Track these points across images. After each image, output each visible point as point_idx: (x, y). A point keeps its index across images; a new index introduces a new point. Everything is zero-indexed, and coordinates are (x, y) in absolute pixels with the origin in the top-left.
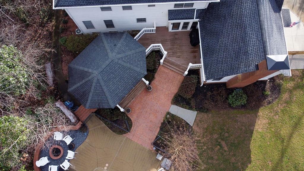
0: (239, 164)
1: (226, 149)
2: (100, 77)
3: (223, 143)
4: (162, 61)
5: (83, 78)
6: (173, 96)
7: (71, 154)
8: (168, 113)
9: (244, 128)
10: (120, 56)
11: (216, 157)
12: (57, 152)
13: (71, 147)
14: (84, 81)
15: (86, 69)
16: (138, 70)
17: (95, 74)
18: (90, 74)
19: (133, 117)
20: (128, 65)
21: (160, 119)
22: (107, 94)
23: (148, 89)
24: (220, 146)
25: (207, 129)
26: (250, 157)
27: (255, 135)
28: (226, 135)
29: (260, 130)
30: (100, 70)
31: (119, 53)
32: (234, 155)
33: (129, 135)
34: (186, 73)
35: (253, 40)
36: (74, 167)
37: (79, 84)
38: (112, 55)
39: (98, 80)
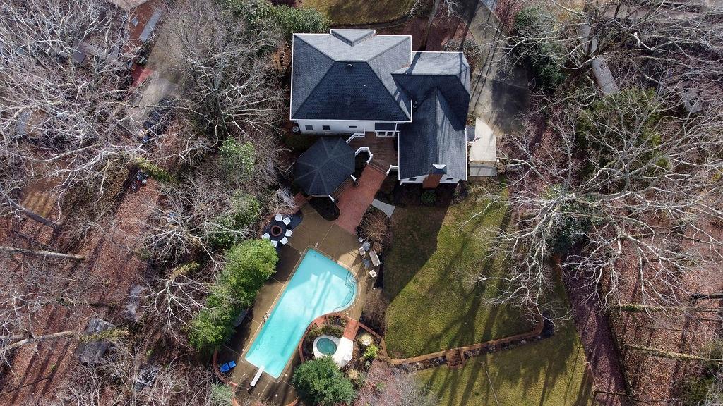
0: (427, 251)
1: (417, 238)
2: (320, 172)
3: (415, 233)
4: (368, 162)
5: (307, 172)
6: (376, 192)
7: (289, 233)
8: (371, 206)
9: (433, 222)
10: (335, 157)
11: (408, 244)
12: (277, 230)
13: (289, 227)
14: (308, 174)
15: (310, 165)
16: (349, 168)
17: (317, 169)
18: (313, 169)
19: (341, 208)
20: (341, 164)
21: (364, 209)
22: (325, 184)
23: (355, 184)
24: (412, 235)
25: (402, 221)
26: (436, 246)
27: (442, 228)
28: (418, 227)
29: (447, 225)
30: (321, 166)
31: (335, 154)
32: (423, 244)
33: (336, 222)
34: (388, 173)
35: (431, 153)
36: (290, 244)
37: (304, 176)
38: (330, 156)
39: (319, 174)
